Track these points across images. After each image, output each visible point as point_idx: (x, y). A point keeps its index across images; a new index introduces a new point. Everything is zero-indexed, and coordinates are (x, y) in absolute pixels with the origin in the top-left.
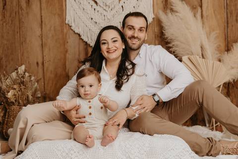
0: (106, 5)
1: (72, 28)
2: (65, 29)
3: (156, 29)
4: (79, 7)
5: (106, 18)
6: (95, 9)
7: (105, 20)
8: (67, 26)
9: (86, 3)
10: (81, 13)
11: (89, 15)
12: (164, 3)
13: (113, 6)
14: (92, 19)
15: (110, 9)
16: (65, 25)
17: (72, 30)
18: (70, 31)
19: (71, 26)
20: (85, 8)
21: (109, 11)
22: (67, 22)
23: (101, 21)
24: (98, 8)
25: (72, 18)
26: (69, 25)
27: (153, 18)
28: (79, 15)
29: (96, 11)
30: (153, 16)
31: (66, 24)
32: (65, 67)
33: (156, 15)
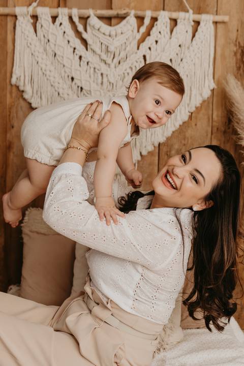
0: (107, 51)
1: (26, 96)
2: (8, 95)
3: (217, 115)
4: (45, 50)
5: (105, 80)
6: (80, 57)
7: (102, 83)
8: (14, 89)
9: (60, 40)
10: (48, 63)
11: (67, 70)
12: (239, 56)
13: (123, 54)
14: (73, 79)
15: (116, 60)
16: (9, 87)
17: (24, 99)
18: (21, 101)
19: (23, 91)
20: (58, 53)
21: (113, 66)
22: (14, 81)
23: (94, 86)
24: (87, 55)
25: (27, 75)
26: (18, 87)
27: (213, 91)
28: (44, 67)
29: (83, 63)
30: (213, 85)
31: (11, 85)
32: (5, 181)
33: (218, 83)
